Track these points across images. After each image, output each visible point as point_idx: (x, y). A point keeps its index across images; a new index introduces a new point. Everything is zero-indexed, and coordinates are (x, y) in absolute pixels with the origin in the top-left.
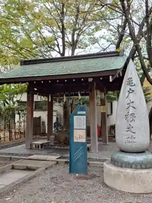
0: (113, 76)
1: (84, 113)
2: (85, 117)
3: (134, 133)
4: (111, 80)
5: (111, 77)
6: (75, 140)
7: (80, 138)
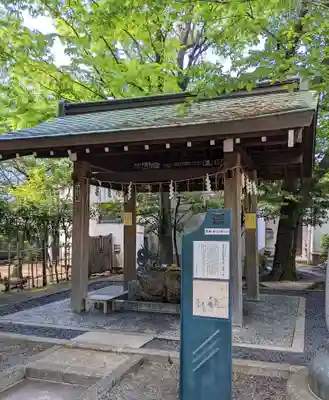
0: (296, 130)
1: (226, 231)
2: (227, 244)
4: (291, 144)
5: (291, 133)
6: (197, 312)
7: (210, 304)
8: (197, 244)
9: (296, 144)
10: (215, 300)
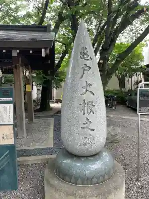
0: (46, 49)
3: (93, 130)
4: (43, 55)
5: (43, 50)
7: (3, 138)
9: (46, 55)
10: (6, 135)
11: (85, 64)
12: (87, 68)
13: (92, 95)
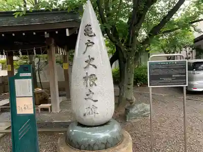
1: (29, 74)
2: (30, 80)
3: (96, 101)
4: (68, 34)
5: (67, 30)
6: (19, 112)
7: (25, 108)
8: (16, 81)
10: (27, 106)
11: (89, 41)
12: (90, 44)
13: (94, 68)
